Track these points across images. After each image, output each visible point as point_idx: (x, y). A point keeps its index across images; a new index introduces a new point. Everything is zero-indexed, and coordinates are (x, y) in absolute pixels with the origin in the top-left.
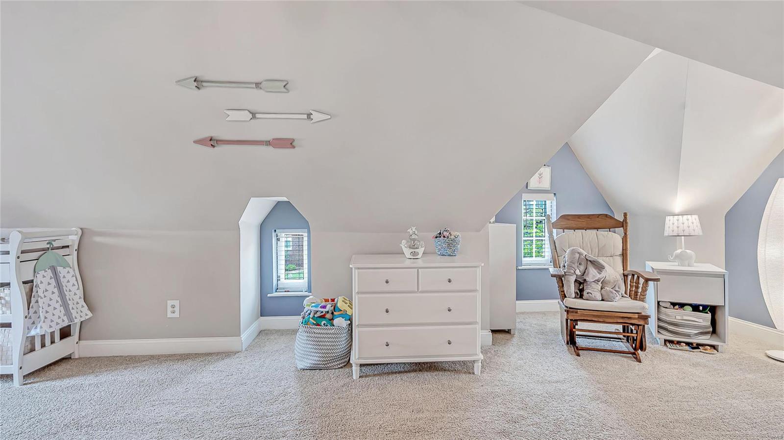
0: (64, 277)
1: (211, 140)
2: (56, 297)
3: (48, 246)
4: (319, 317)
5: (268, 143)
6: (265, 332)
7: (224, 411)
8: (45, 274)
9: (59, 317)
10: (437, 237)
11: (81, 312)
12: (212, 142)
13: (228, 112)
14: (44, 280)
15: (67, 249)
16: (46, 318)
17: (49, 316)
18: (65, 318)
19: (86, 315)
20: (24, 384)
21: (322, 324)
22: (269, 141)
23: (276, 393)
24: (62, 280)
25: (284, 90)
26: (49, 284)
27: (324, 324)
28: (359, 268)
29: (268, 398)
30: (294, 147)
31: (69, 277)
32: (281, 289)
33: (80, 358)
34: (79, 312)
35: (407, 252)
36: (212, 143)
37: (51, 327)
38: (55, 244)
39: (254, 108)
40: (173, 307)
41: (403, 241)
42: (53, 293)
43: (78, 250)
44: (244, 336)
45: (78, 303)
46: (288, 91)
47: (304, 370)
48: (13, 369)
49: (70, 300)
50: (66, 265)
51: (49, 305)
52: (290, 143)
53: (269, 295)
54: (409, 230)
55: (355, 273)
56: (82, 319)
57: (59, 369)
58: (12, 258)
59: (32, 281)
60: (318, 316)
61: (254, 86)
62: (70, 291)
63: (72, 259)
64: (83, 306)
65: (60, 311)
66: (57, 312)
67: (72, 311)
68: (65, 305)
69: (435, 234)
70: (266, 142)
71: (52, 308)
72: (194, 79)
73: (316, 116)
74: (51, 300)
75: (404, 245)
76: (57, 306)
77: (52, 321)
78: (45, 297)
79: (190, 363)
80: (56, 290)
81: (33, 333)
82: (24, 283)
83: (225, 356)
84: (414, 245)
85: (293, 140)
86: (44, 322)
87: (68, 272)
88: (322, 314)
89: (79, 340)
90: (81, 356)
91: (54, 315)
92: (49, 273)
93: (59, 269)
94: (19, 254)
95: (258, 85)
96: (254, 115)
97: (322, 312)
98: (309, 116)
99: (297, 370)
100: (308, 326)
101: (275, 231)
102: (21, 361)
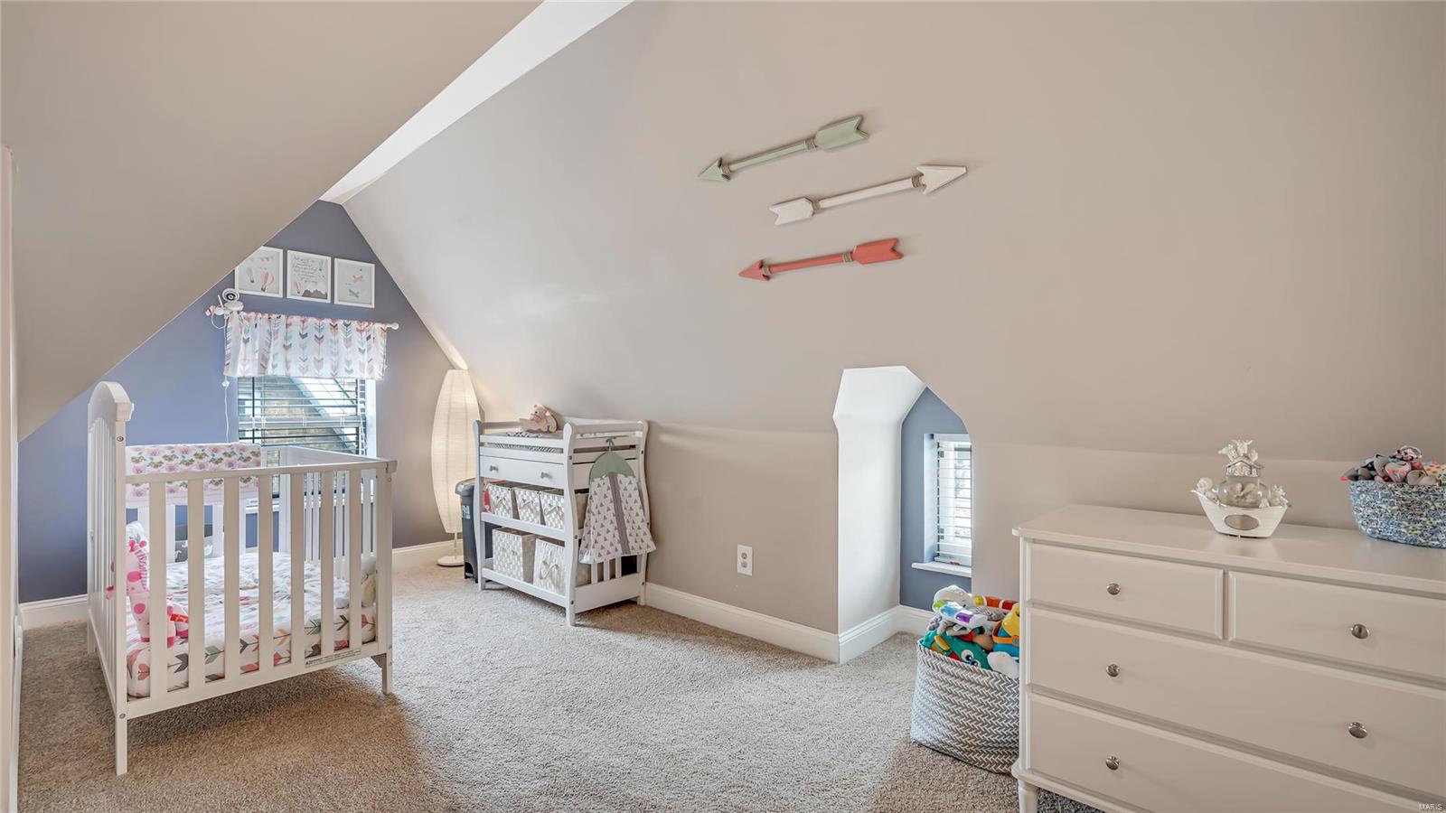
0: (625, 489)
1: (761, 267)
2: (611, 515)
3: (608, 445)
4: (958, 637)
5: (851, 256)
6: (903, 637)
7: (734, 769)
8: (601, 482)
9: (612, 545)
10: (1356, 478)
11: (642, 541)
12: (765, 270)
13: (776, 210)
14: (600, 489)
15: (632, 451)
16: (596, 542)
17: (600, 539)
18: (619, 547)
19: (648, 547)
20: (576, 625)
21: (963, 656)
22: (851, 253)
23: (834, 774)
24: (621, 491)
25: (858, 136)
26: (605, 496)
27: (968, 657)
28: (1035, 541)
29: (816, 777)
30: (900, 256)
31: (631, 488)
32: (945, 556)
33: (644, 607)
34: (639, 541)
35: (1217, 515)
36: (763, 271)
37: (600, 555)
38: (617, 443)
39: (813, 191)
40: (744, 556)
41: (1202, 481)
42: (609, 510)
43: (646, 453)
44: (845, 637)
45: (639, 528)
46: (866, 134)
47: (920, 745)
48: (564, 601)
49: (628, 522)
50: (629, 473)
51: (602, 526)
52: (891, 250)
53: (915, 565)
54: (1224, 451)
55: (1025, 551)
56: (649, 551)
57: (615, 614)
58: (564, 458)
59: (586, 491)
60: (954, 634)
61: (804, 146)
62: (631, 509)
63: (637, 467)
64: (645, 534)
65: (613, 536)
66: (609, 536)
67: (629, 537)
68: (621, 528)
69: (1357, 466)
70: (846, 254)
71: (604, 529)
72: (716, 164)
73: (933, 177)
74: (605, 518)
75: (1203, 493)
76: (611, 527)
77: (603, 548)
78: (599, 513)
79: (751, 657)
80: (612, 506)
81: (586, 559)
82: (577, 492)
83: (808, 664)
84: (1244, 496)
85: (896, 241)
86: (594, 547)
87: (630, 483)
88: (963, 632)
89: (646, 580)
90: (648, 604)
91: (606, 540)
92: (607, 480)
93: (620, 477)
94: (572, 454)
95: (810, 141)
96: (814, 201)
97: (964, 628)
98: (917, 179)
99: (907, 741)
100: (926, 649)
101: (932, 436)
102: (573, 594)
